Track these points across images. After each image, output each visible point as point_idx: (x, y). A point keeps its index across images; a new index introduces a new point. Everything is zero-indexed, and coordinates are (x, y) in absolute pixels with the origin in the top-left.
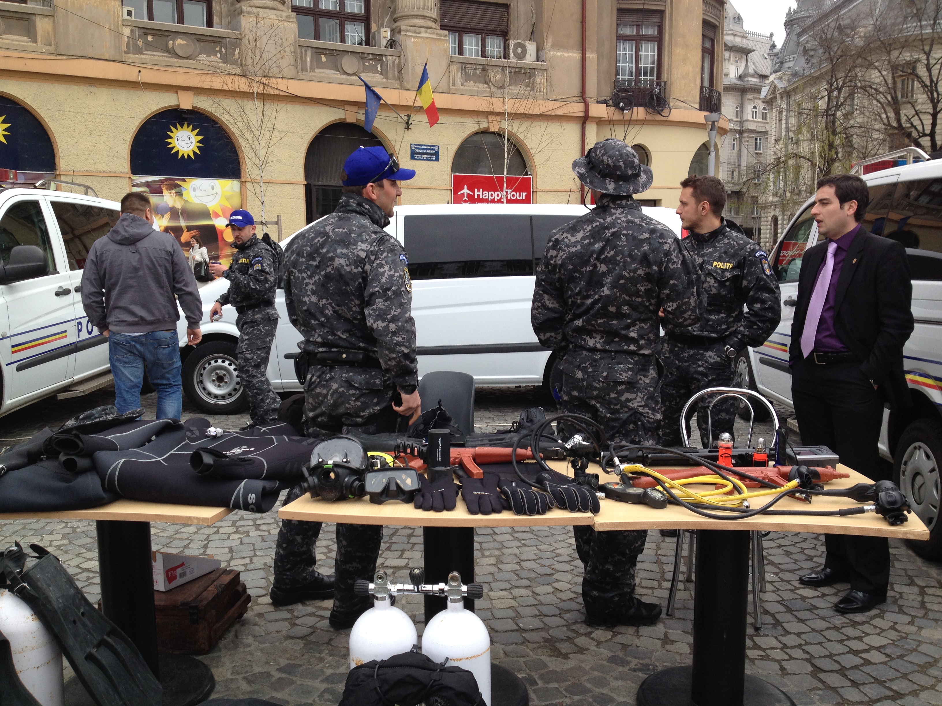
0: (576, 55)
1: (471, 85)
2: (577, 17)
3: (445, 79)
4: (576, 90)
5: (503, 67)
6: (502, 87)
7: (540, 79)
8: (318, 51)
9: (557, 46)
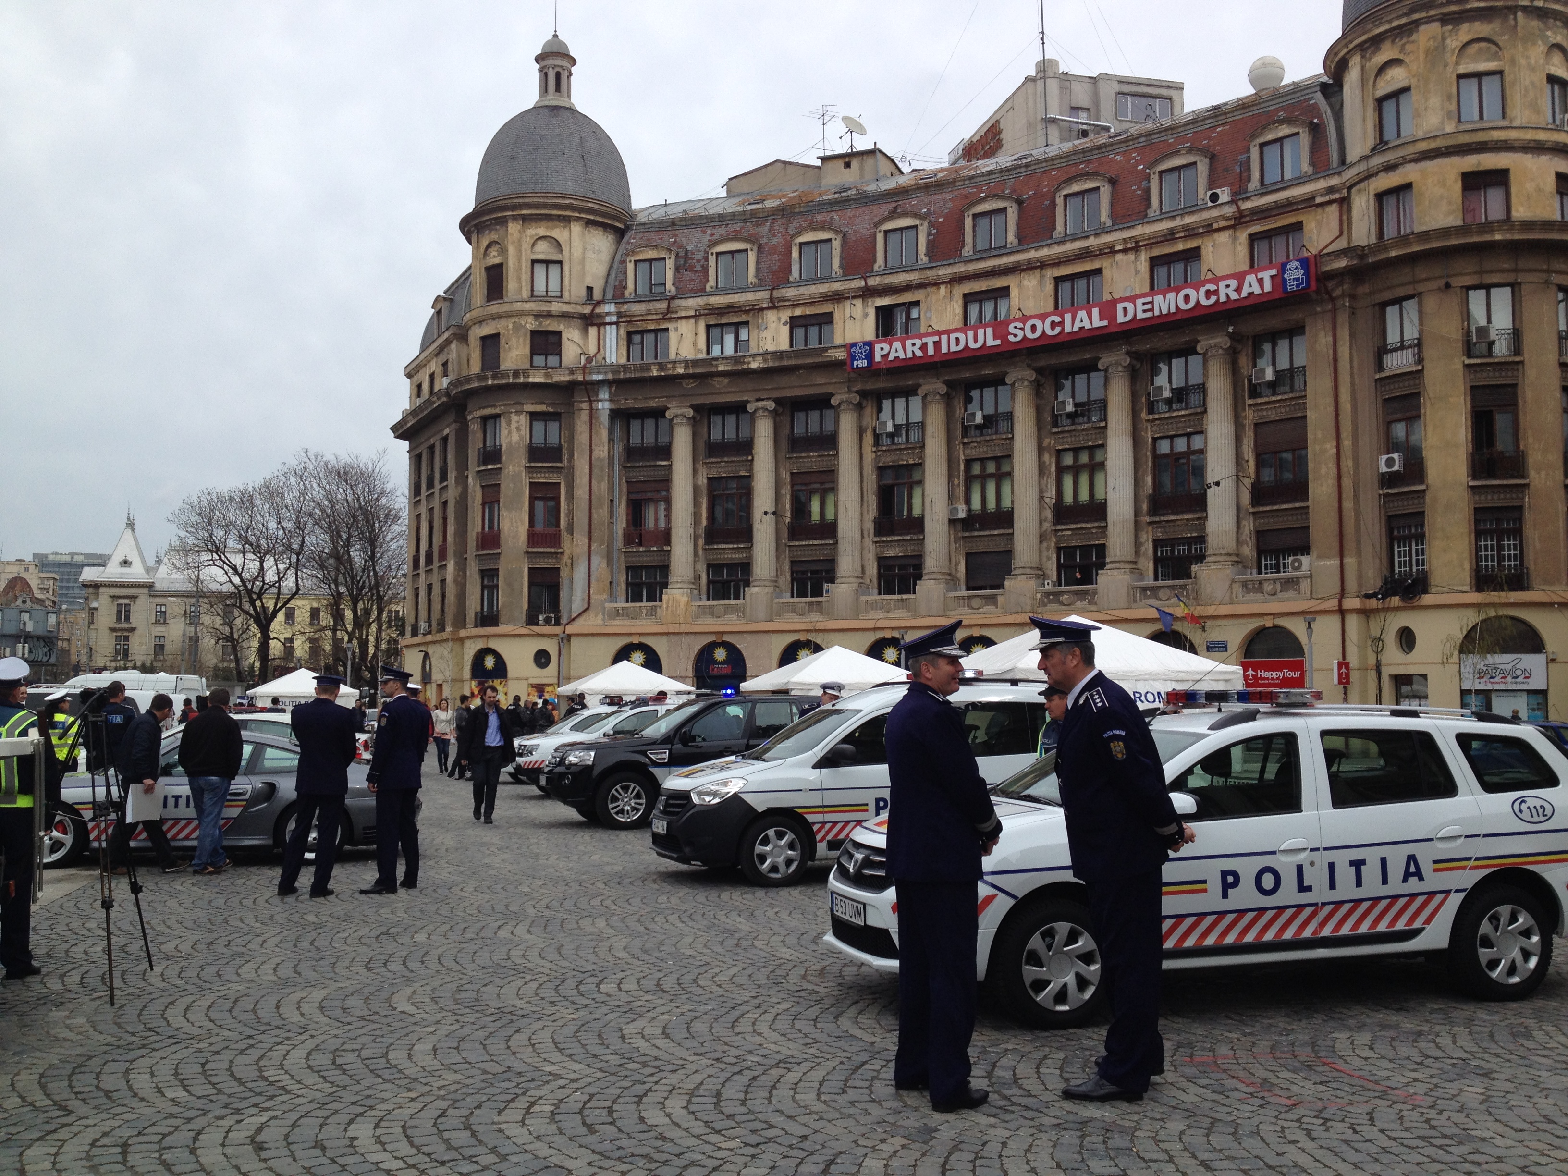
0: (1337, 562)
1: (1251, 596)
2: (1337, 532)
3: (1228, 594)
4: (1338, 590)
5: (1275, 581)
6: (1275, 594)
7: (1305, 585)
8: (1144, 589)
9: (1320, 557)
